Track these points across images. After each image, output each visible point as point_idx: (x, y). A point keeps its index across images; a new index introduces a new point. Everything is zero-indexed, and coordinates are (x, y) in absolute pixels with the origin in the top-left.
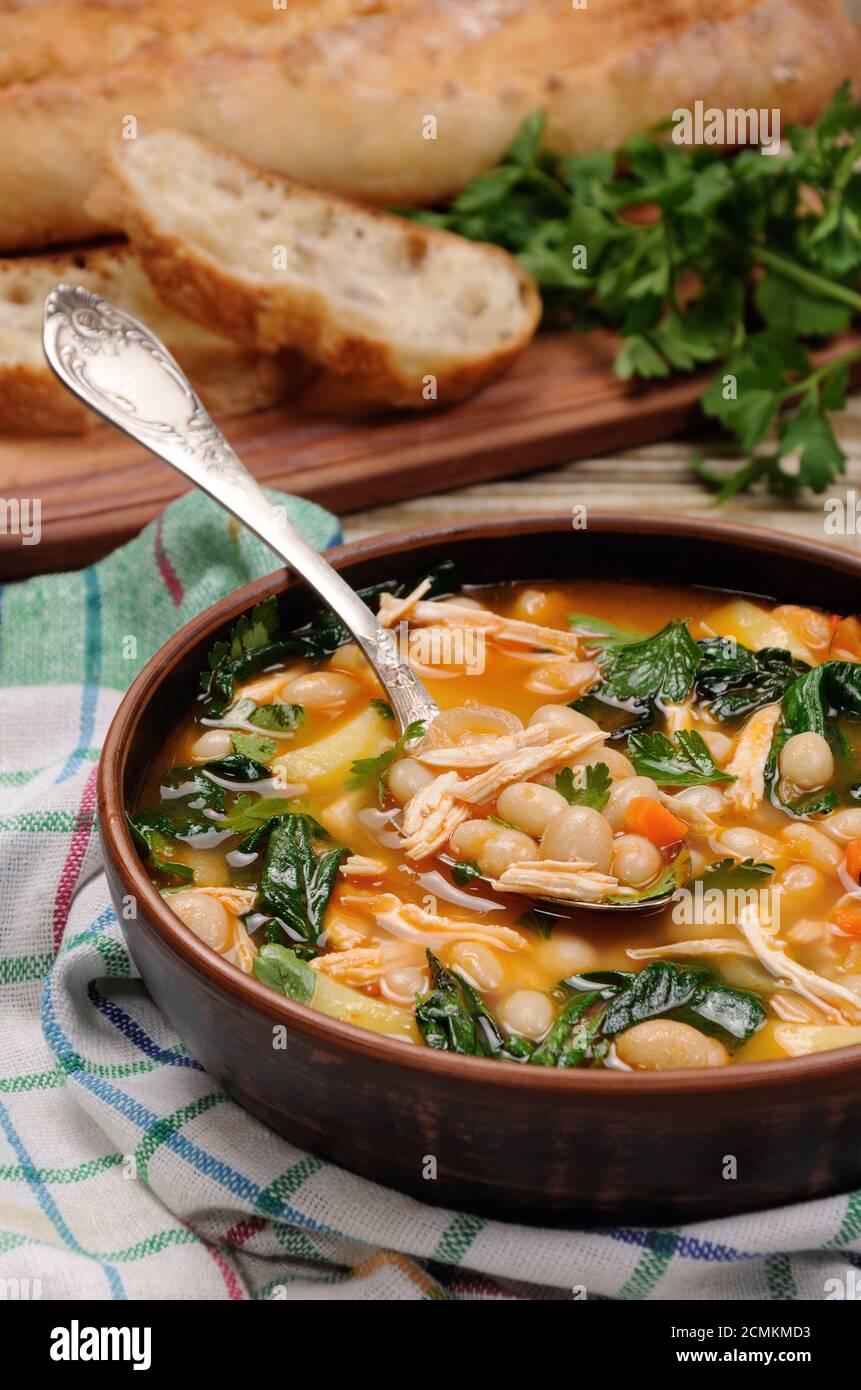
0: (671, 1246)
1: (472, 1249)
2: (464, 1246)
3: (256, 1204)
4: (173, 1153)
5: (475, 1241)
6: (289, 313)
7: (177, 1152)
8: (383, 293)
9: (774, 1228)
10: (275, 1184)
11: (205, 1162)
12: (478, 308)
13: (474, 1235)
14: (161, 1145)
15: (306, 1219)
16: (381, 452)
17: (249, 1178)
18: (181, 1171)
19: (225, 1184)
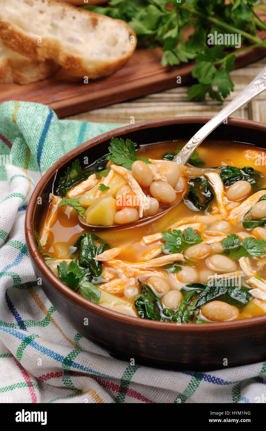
0: (202, 377)
1: (136, 374)
2: (133, 373)
3: (63, 362)
4: (32, 347)
5: (137, 371)
6: (48, 48)
7: (33, 347)
8: (81, 39)
9: (237, 374)
10: (69, 355)
11: (44, 350)
12: (115, 42)
13: (136, 369)
14: (28, 345)
15: (80, 366)
16: (82, 94)
17: (60, 354)
18: (36, 353)
19: (52, 357)
